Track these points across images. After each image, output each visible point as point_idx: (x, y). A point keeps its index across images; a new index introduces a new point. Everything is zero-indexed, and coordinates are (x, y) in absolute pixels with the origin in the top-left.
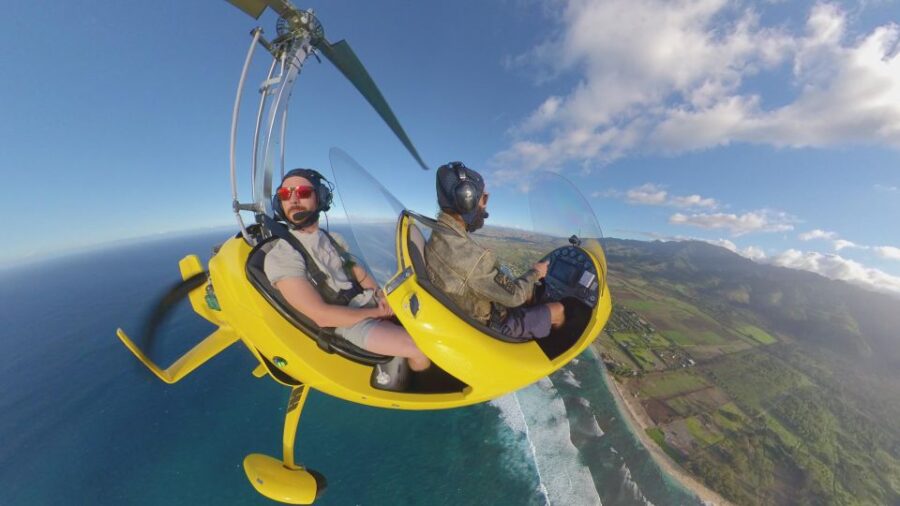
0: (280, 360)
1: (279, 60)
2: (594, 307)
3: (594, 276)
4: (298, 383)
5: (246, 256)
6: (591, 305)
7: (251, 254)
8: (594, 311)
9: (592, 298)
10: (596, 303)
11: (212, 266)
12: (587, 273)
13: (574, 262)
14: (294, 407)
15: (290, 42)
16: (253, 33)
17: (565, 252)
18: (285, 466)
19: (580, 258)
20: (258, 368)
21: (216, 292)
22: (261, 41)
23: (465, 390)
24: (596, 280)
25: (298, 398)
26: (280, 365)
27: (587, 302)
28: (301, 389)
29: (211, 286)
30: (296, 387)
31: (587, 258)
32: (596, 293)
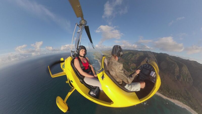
0: (72, 81)
1: (80, 28)
2: (155, 83)
3: (155, 73)
4: (73, 87)
5: (71, 60)
6: (154, 82)
7: (72, 60)
8: (155, 84)
9: (154, 80)
10: (155, 81)
11: (65, 61)
12: (152, 72)
13: (148, 68)
14: (71, 92)
15: (82, 25)
16: (76, 24)
17: (145, 66)
18: (64, 102)
19: (150, 67)
20: (67, 81)
21: (65, 65)
22: (77, 25)
23: (111, 102)
24: (155, 74)
25: (72, 90)
26: (71, 82)
27: (152, 81)
28: (73, 89)
29: (64, 64)
30: (73, 88)
31: (152, 67)
32: (156, 78)
